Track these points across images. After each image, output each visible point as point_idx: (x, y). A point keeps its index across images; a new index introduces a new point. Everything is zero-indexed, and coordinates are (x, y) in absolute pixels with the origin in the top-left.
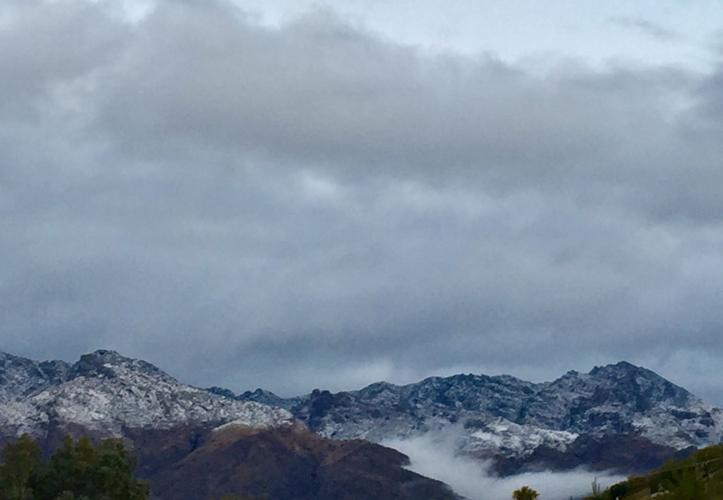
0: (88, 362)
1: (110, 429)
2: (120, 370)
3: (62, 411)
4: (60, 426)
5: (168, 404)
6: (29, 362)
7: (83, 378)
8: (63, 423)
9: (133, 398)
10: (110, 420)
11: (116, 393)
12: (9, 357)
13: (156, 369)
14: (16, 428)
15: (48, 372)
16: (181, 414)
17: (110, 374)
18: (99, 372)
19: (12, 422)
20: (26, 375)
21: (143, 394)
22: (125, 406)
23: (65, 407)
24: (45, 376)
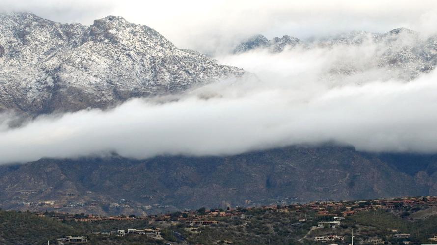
0: (98, 27)
1: (103, 92)
2: (124, 36)
3: (65, 76)
4: (61, 90)
5: (157, 69)
6: (52, 23)
7: (91, 43)
8: (65, 87)
9: (130, 62)
10: (105, 84)
11: (115, 58)
12: (35, 18)
13: (156, 34)
14: (27, 90)
15: (67, 34)
16: (166, 78)
17: (114, 40)
18: (106, 37)
19: (23, 85)
20: (48, 36)
21: (138, 58)
22: (121, 70)
23: (68, 73)
24: (65, 38)
